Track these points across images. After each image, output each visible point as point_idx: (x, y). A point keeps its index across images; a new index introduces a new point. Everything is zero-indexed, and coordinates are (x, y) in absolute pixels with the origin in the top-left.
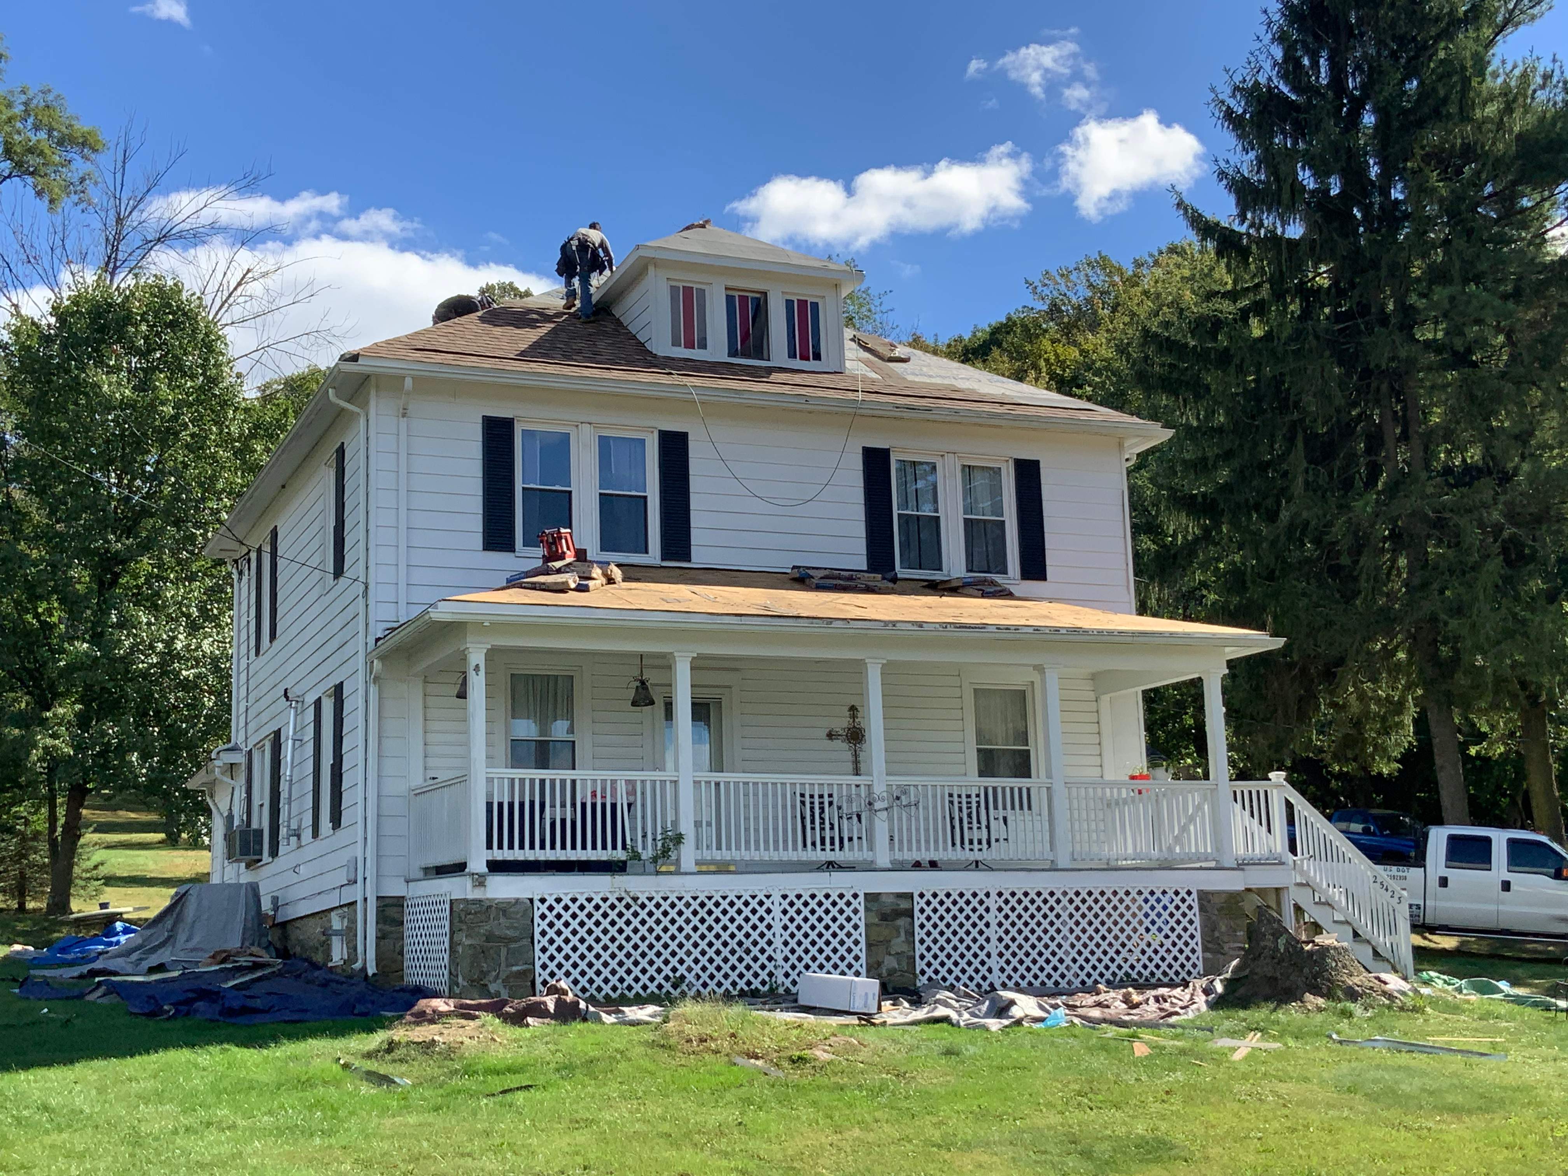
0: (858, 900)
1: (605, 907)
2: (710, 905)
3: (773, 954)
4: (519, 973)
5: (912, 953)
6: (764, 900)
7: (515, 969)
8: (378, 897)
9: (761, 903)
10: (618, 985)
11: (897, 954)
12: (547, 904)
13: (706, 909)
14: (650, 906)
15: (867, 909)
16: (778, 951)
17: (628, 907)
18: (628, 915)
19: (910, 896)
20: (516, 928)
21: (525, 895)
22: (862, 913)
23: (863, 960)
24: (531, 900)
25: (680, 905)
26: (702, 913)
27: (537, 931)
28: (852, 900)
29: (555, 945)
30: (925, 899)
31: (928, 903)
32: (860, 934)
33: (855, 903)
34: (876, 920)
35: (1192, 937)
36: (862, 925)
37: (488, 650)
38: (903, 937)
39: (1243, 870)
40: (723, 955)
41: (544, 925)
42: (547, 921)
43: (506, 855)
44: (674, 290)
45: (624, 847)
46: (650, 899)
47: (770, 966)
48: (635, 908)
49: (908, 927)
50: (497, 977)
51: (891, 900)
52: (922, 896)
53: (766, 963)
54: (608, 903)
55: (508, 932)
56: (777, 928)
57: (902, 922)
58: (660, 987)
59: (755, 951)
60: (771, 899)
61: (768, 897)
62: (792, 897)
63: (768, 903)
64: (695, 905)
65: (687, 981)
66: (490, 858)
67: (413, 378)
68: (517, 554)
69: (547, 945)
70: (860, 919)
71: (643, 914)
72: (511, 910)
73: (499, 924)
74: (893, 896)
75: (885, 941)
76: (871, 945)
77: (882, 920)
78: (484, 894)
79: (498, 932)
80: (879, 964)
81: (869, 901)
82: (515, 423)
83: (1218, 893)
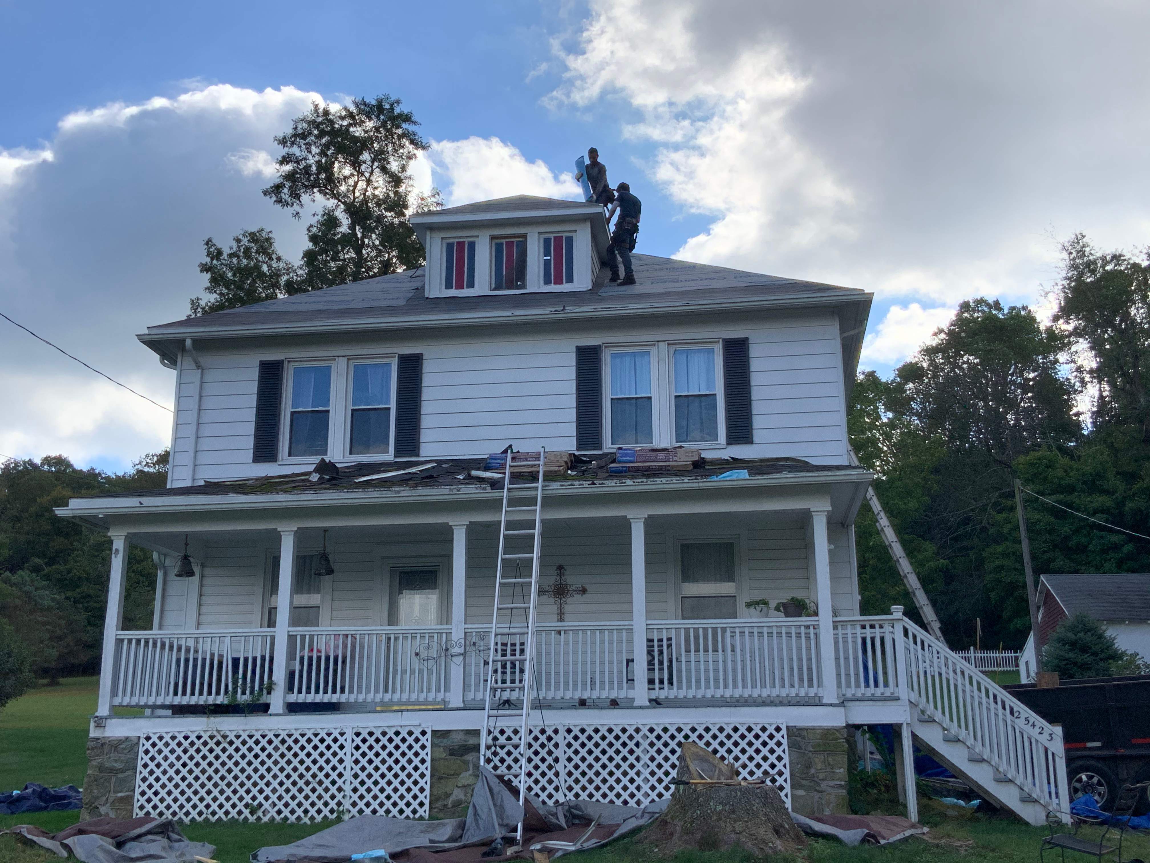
0: (426, 737)
2: (290, 741)
3: (343, 786)
4: (122, 798)
7: (120, 795)
9: (335, 740)
12: (151, 741)
13: (286, 745)
15: (434, 745)
16: (348, 783)
17: (218, 743)
18: (218, 750)
19: (476, 733)
20: (122, 761)
21: (134, 734)
22: (428, 749)
24: (139, 737)
26: (283, 749)
28: (420, 737)
29: (154, 776)
30: (492, 736)
31: (495, 739)
33: (423, 740)
34: (442, 755)
35: (781, 773)
36: (428, 759)
38: (471, 772)
39: (845, 706)
40: (298, 786)
41: (146, 759)
42: (150, 755)
44: (450, 246)
45: (226, 693)
46: (238, 737)
47: (339, 796)
48: (224, 744)
49: (473, 761)
50: (106, 802)
51: (461, 736)
52: (489, 733)
53: (336, 793)
54: (202, 740)
55: (115, 765)
56: (349, 762)
57: (470, 757)
58: (240, 813)
59: (327, 783)
60: (345, 737)
61: (342, 734)
62: (364, 734)
63: (341, 740)
64: (277, 742)
65: (263, 809)
66: (116, 704)
68: (279, 463)
69: (147, 776)
70: (426, 754)
71: (231, 750)
72: (122, 746)
73: (110, 758)
74: (461, 733)
75: (456, 774)
76: (440, 778)
77: (451, 754)
78: (103, 733)
79: (108, 765)
80: (448, 795)
81: (439, 737)
82: (286, 364)
83: (813, 729)
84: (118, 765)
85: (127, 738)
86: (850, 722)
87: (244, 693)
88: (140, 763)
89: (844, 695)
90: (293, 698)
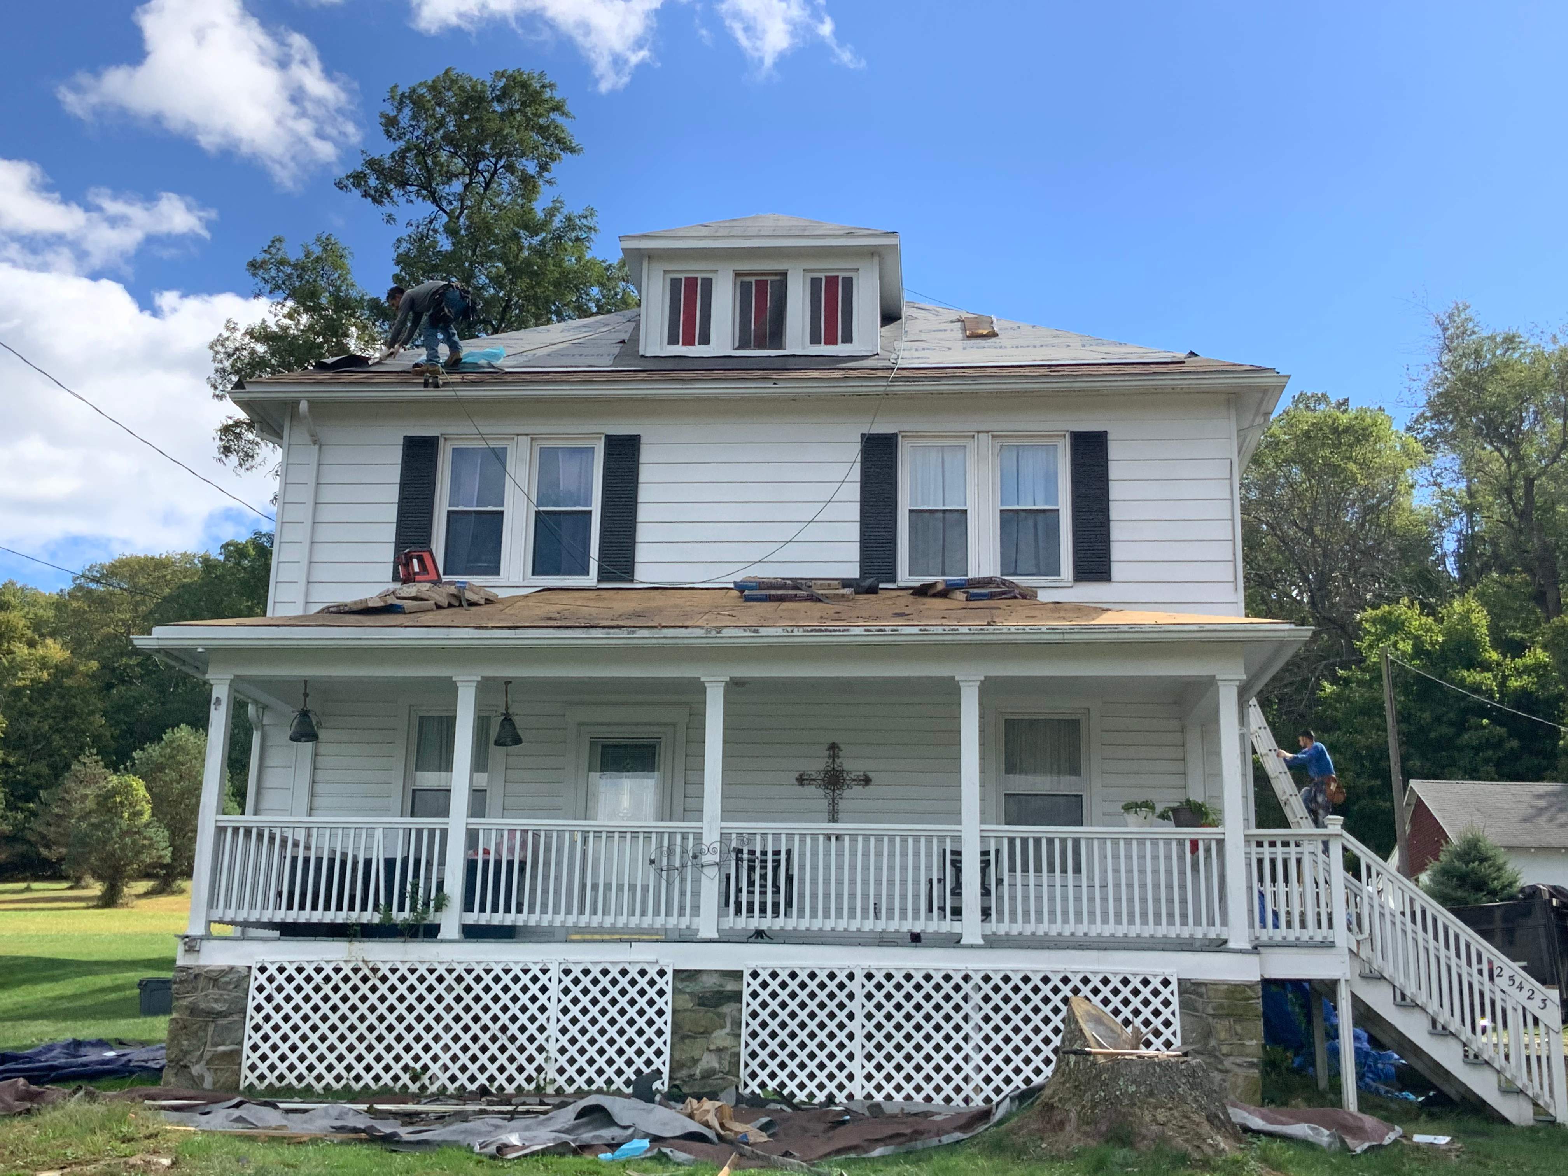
0: (665, 978)
4: (224, 1053)
5: (735, 1050)
7: (221, 1048)
9: (535, 979)
11: (719, 1050)
12: (267, 974)
13: (464, 984)
15: (677, 991)
17: (365, 979)
19: (737, 975)
20: (225, 1001)
22: (668, 996)
24: (250, 968)
25: (431, 979)
26: (459, 989)
28: (657, 978)
29: (272, 1023)
31: (764, 985)
32: (665, 1023)
33: (661, 983)
34: (688, 1005)
38: (727, 1030)
39: (1262, 953)
42: (265, 993)
43: (233, 915)
44: (675, 284)
45: (376, 909)
46: (394, 971)
47: (540, 1059)
49: (732, 1015)
50: (200, 1058)
51: (714, 979)
52: (755, 975)
53: (536, 1054)
54: (342, 974)
55: (215, 1006)
56: (554, 1010)
57: (727, 1009)
58: (396, 1078)
59: (522, 1039)
60: (548, 975)
61: (544, 971)
62: (577, 972)
63: (543, 979)
64: (450, 979)
65: (430, 1073)
66: (215, 919)
67: (309, 401)
69: (261, 1023)
70: (666, 1003)
72: (223, 980)
73: (206, 995)
74: (716, 975)
75: (706, 1033)
76: (683, 1038)
77: (699, 1005)
78: (197, 959)
79: (203, 1005)
80: (695, 1061)
81: (682, 980)
82: (442, 442)
83: (1215, 984)
84: (218, 1007)
85: (232, 969)
86: (1266, 976)
87: (401, 908)
88: (251, 1005)
89: (1257, 938)
90: (472, 918)
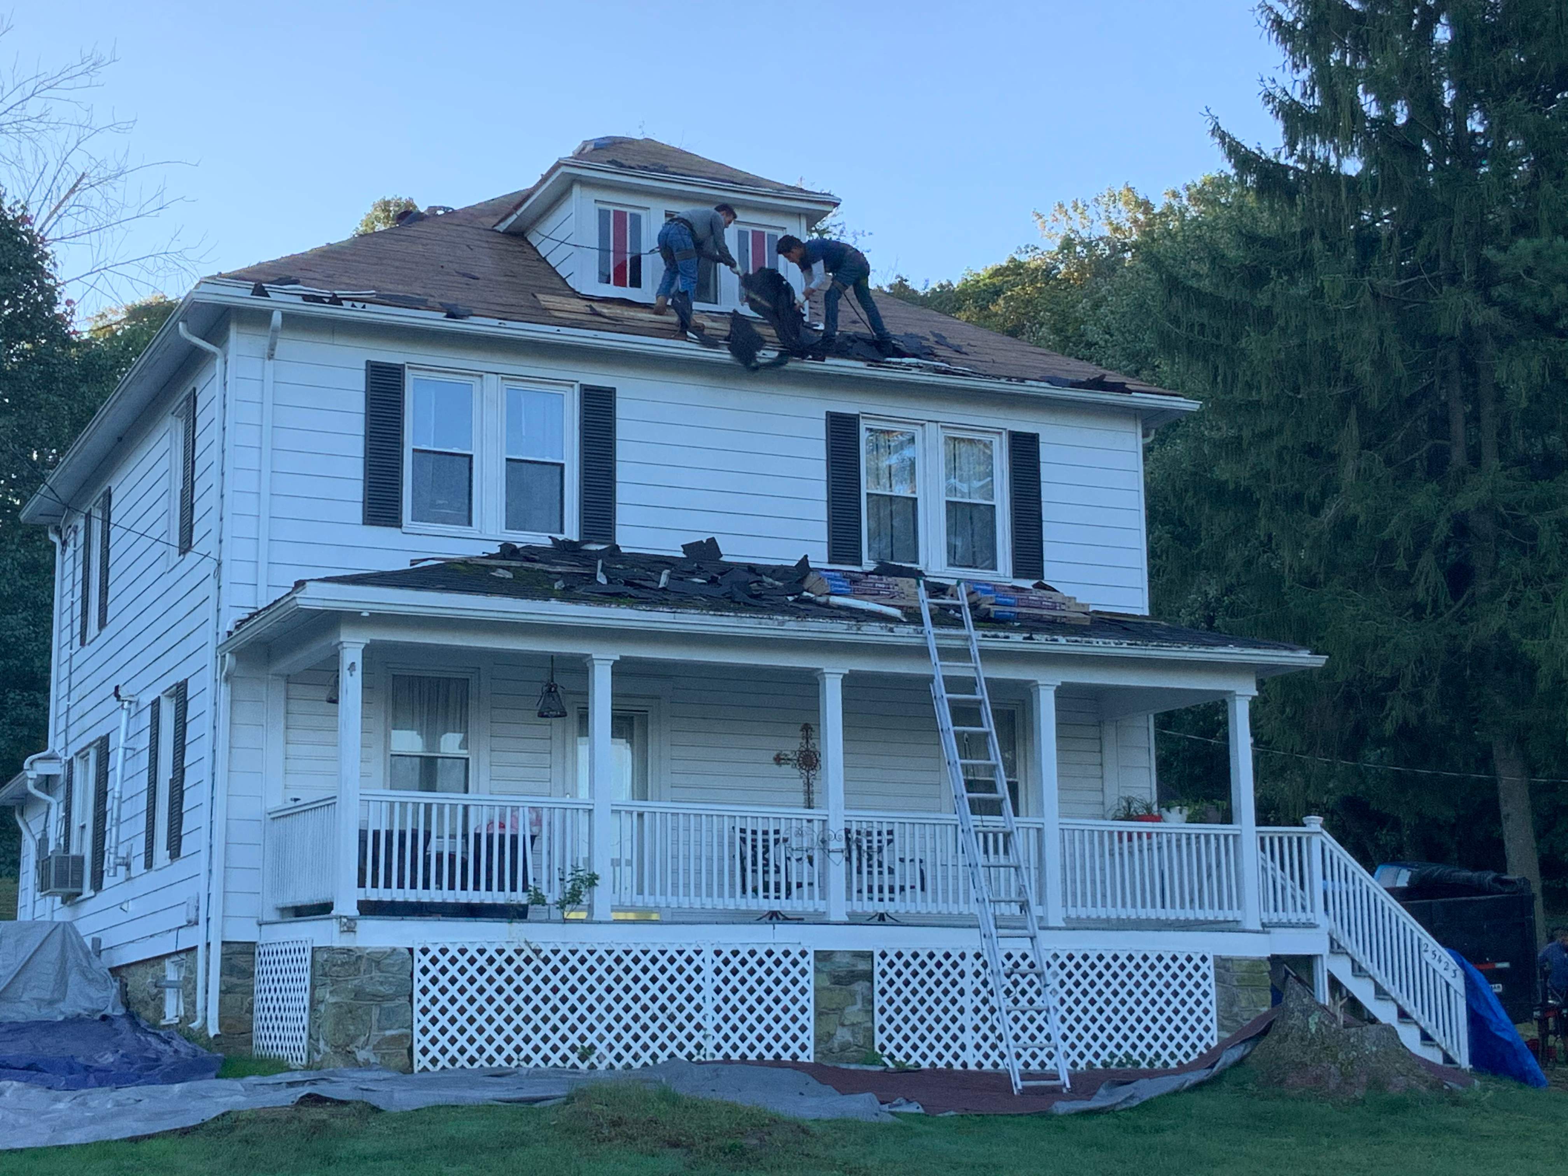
0: (807, 958)
1: (500, 960)
2: (627, 960)
3: (703, 1023)
4: (393, 1037)
5: (870, 1024)
6: (694, 956)
7: (388, 1033)
8: (223, 943)
9: (689, 961)
10: (514, 1055)
11: (853, 1024)
12: (429, 956)
13: (623, 965)
14: (555, 961)
15: (817, 970)
16: (709, 1018)
17: (528, 961)
18: (528, 970)
19: (871, 955)
20: (390, 983)
21: (402, 945)
22: (811, 975)
23: (810, 1032)
24: (411, 951)
25: (592, 961)
26: (618, 970)
27: (417, 988)
28: (799, 958)
29: (439, 1006)
30: (887, 960)
31: (891, 964)
32: (808, 1000)
33: (803, 963)
34: (827, 984)
35: (1206, 1012)
36: (811, 988)
37: (367, 645)
38: (859, 1005)
39: (1268, 933)
40: (642, 1022)
41: (426, 980)
42: (429, 976)
43: (382, 894)
44: (603, 215)
45: (525, 889)
46: (555, 952)
47: (698, 1037)
48: (537, 962)
49: (866, 992)
50: (367, 1043)
51: (847, 959)
52: (883, 955)
53: (694, 1032)
54: (505, 956)
55: (381, 988)
56: (708, 990)
57: (860, 987)
58: (564, 1059)
59: (681, 1018)
60: (702, 956)
61: (698, 953)
62: (727, 953)
63: (697, 960)
64: (609, 961)
65: (597, 1052)
66: (362, 898)
67: (284, 315)
68: (404, 530)
69: (428, 1005)
70: (809, 982)
71: (546, 970)
72: (388, 961)
73: (372, 978)
74: (847, 955)
75: (840, 1009)
76: (824, 1014)
77: (836, 983)
78: (355, 942)
79: (367, 988)
80: (830, 1036)
81: (821, 960)
82: (408, 371)
83: (1240, 960)
84: (384, 990)
85: (392, 950)
86: (1274, 953)
89: (1264, 920)
